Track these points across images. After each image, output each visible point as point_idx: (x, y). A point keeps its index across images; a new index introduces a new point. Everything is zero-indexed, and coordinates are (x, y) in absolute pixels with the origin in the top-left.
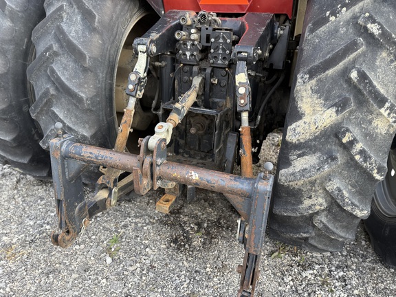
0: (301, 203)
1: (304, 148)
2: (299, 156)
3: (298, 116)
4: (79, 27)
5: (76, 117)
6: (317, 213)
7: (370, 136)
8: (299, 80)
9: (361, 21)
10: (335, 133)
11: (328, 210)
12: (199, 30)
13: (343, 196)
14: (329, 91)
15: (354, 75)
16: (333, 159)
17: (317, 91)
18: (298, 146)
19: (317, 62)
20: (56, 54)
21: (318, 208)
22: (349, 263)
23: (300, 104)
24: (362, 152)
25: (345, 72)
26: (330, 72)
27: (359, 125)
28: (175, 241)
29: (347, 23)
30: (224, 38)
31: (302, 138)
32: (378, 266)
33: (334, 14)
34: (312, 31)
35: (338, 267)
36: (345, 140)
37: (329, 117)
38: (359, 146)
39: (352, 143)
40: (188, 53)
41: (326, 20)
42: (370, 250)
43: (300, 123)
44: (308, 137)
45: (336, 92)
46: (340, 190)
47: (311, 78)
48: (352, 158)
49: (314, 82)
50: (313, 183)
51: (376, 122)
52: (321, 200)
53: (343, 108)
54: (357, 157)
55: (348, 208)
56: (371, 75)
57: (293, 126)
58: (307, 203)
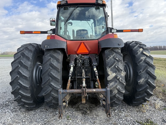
0: (113, 93)
1: (111, 81)
2: (110, 83)
3: (109, 75)
4: (56, 63)
5: (57, 84)
6: (116, 94)
7: (121, 77)
8: (107, 69)
9: (115, 57)
10: (116, 77)
11: (118, 93)
12: (81, 59)
13: (120, 89)
14: (113, 70)
15: (116, 67)
16: (117, 82)
17: (111, 70)
18: (110, 81)
19: (110, 65)
20: (51, 70)
21: (116, 93)
22: (123, 107)
23: (108, 73)
24: (121, 80)
25: (115, 66)
26: (112, 67)
27: (119, 75)
28: (83, 113)
29: (113, 58)
30: (87, 61)
31: (110, 79)
32: (129, 106)
33: (110, 56)
34: (107, 60)
35: (121, 109)
36: (118, 78)
37: (114, 75)
38: (120, 79)
39: (119, 78)
40: (79, 65)
41: (109, 58)
42: (126, 104)
43: (109, 76)
44: (111, 79)
45: (114, 70)
46: (119, 88)
47: (109, 68)
48: (120, 81)
49: (110, 69)
50: (114, 88)
51: (122, 74)
52: (116, 91)
53: (116, 73)
54: (121, 81)
55: (121, 91)
56: (119, 66)
57: (108, 77)
58: (114, 92)
